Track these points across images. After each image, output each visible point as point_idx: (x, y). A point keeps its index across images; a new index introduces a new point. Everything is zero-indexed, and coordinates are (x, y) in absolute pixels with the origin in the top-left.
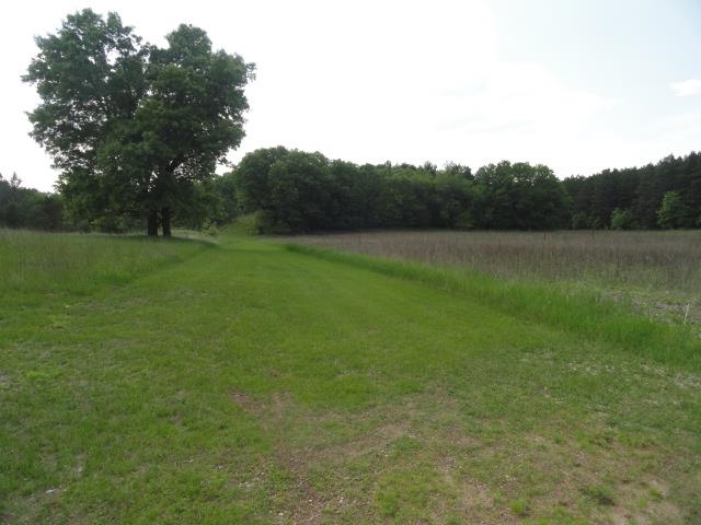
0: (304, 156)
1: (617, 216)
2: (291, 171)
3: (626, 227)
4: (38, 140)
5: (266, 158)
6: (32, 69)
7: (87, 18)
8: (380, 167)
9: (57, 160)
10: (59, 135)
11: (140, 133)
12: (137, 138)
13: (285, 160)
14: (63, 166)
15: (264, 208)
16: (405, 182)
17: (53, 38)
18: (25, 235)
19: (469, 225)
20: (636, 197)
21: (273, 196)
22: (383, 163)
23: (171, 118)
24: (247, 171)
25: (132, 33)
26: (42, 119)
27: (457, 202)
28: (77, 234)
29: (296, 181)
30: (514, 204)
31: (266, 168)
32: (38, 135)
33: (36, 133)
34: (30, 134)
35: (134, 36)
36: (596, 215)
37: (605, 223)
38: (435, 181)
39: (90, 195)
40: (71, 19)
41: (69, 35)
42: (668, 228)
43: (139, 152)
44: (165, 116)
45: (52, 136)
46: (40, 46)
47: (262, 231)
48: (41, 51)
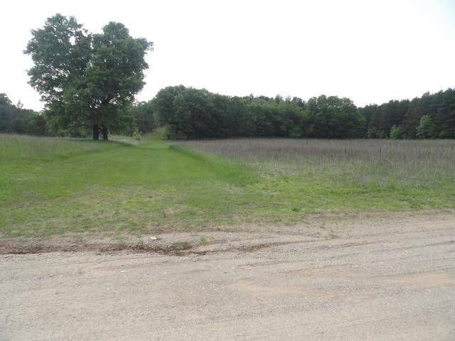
0: (196, 91)
1: (394, 130)
2: (187, 100)
3: (399, 137)
4: (32, 86)
5: (172, 92)
6: (29, 47)
7: (58, 19)
8: (244, 98)
9: (43, 97)
10: (44, 82)
11: (86, 83)
12: (84, 86)
13: (183, 94)
14: (46, 100)
15: (171, 123)
16: (259, 108)
17: (40, 30)
18: (26, 138)
19: (299, 135)
20: (406, 118)
21: (176, 116)
22: (249, 95)
23: (102, 75)
24: (160, 100)
25: (82, 27)
26: (35, 73)
27: (292, 121)
28: (57, 138)
29: (190, 106)
30: (328, 122)
31: (171, 99)
32: (32, 83)
33: (31, 82)
34: (28, 83)
35: (84, 29)
36: (382, 129)
37: (387, 135)
38: (279, 107)
39: (61, 117)
40: (49, 20)
41: (49, 29)
42: (422, 138)
43: (85, 94)
44: (99, 74)
45: (40, 84)
46: (33, 34)
47: (169, 138)
48: (34, 37)
